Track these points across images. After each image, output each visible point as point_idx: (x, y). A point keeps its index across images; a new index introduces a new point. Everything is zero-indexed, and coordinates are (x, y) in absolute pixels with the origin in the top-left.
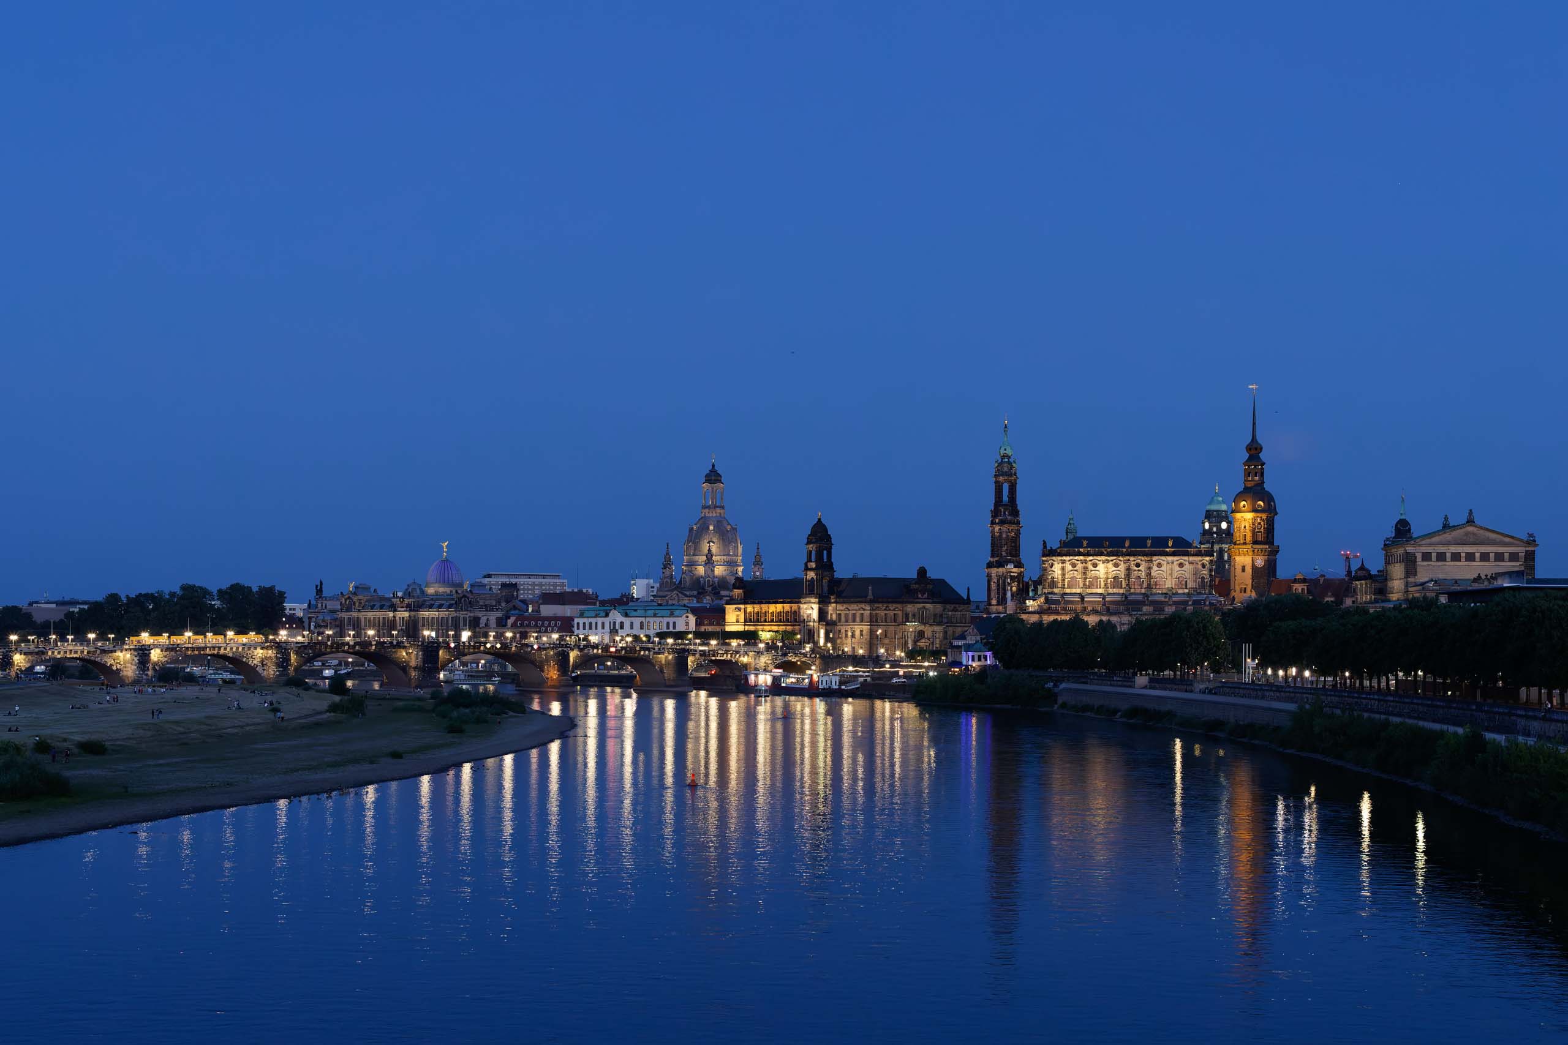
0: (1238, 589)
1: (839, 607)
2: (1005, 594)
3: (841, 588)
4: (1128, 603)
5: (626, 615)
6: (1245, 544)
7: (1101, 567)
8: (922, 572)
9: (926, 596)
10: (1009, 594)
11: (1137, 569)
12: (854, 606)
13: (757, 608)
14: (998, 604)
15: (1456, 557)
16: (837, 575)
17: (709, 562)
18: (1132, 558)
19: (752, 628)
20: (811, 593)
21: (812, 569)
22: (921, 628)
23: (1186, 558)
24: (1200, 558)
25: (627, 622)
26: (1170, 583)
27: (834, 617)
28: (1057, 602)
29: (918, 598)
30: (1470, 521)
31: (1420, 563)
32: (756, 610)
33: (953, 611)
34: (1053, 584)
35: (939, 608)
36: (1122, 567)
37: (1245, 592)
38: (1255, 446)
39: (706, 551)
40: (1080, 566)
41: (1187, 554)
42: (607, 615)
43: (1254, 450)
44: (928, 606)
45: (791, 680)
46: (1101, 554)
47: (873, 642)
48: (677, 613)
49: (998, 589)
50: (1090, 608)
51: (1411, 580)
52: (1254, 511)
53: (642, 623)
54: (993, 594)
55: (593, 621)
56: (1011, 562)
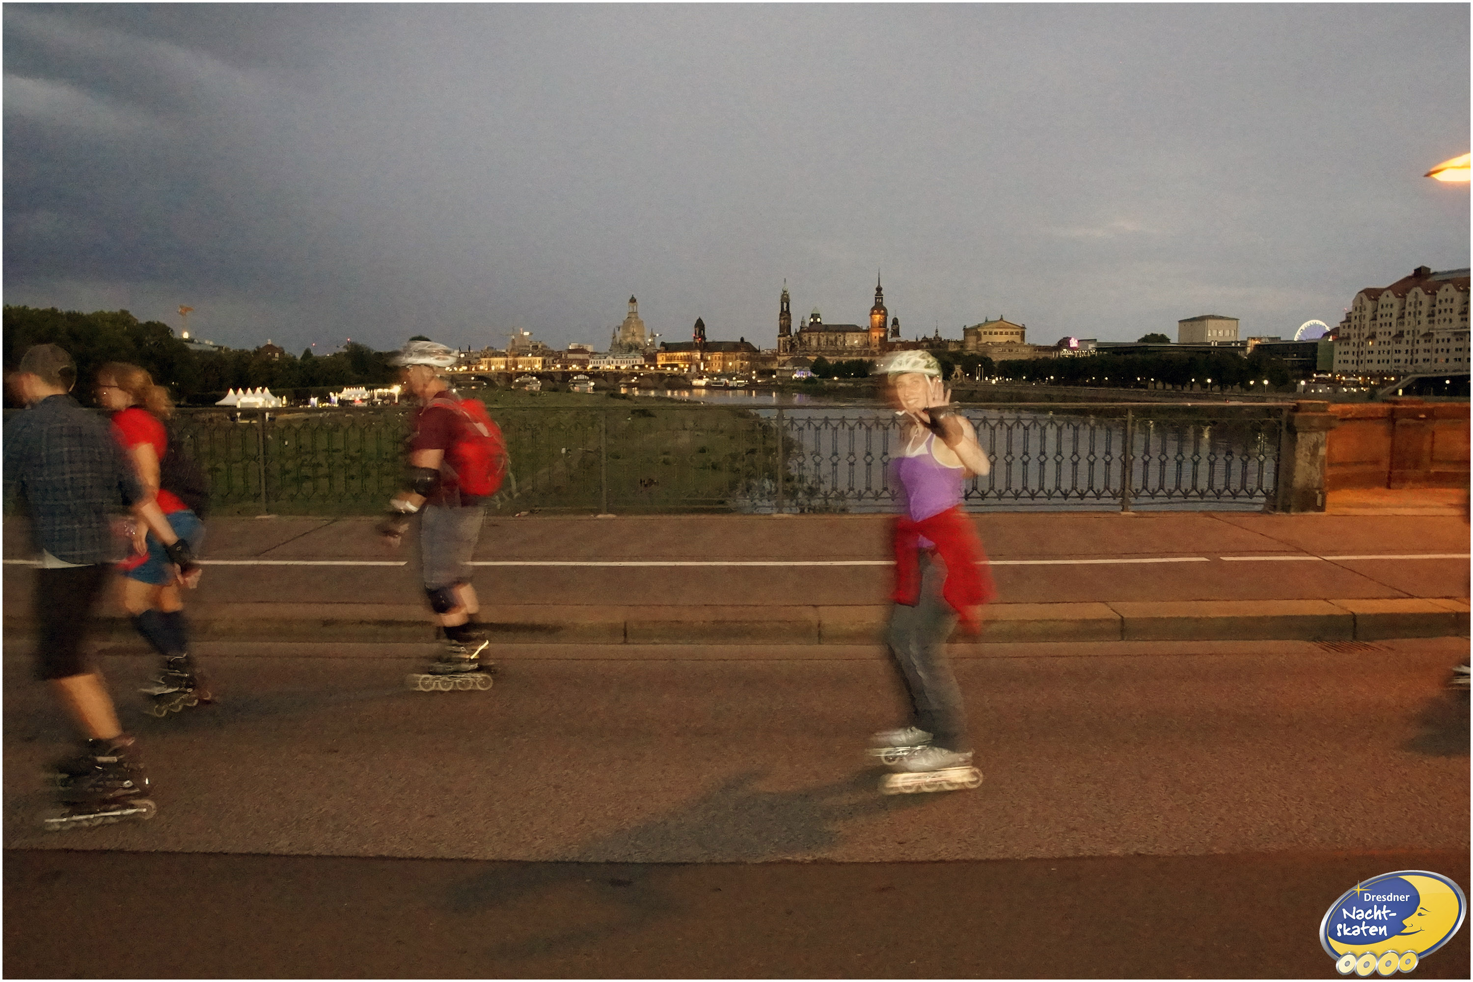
1: (709, 354)
3: (709, 347)
6: (876, 327)
8: (742, 339)
9: (743, 349)
12: (715, 354)
13: (672, 354)
15: (996, 333)
16: (707, 341)
17: (633, 336)
20: (697, 348)
21: (697, 339)
25: (615, 361)
26: (852, 343)
27: (707, 358)
28: (809, 351)
29: (740, 350)
30: (1001, 319)
31: (983, 336)
33: (754, 355)
35: (749, 354)
36: (833, 337)
37: (876, 347)
38: (879, 288)
39: (632, 331)
42: (605, 358)
44: (745, 353)
49: (784, 345)
51: (979, 342)
54: (781, 347)
56: (788, 335)
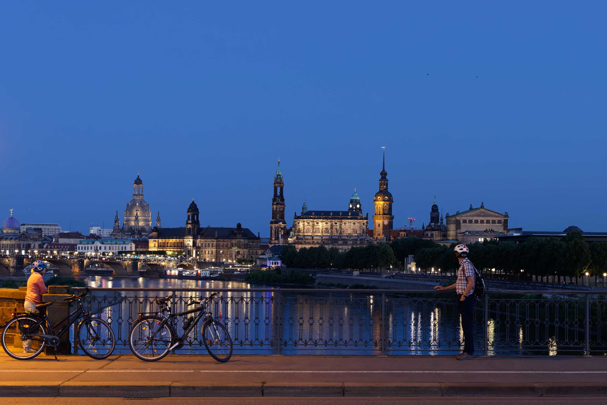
0: (376, 234)
1: (202, 240)
2: (278, 235)
3: (202, 232)
4: (333, 240)
5: (103, 243)
6: (380, 214)
7: (320, 224)
8: (239, 225)
9: (240, 236)
10: (280, 236)
11: (335, 225)
12: (209, 240)
13: (164, 240)
14: (275, 240)
15: (476, 222)
16: (201, 226)
17: (137, 219)
18: (333, 220)
19: (161, 250)
20: (189, 234)
21: (190, 224)
22: (239, 250)
23: (356, 220)
24: (362, 221)
25: (103, 246)
26: (350, 231)
27: (200, 245)
28: (302, 239)
29: (237, 237)
30: (482, 207)
31: (462, 224)
32: (163, 242)
33: (252, 242)
34: (299, 231)
35: (246, 241)
36: (329, 224)
37: (380, 235)
38: (384, 173)
39: (135, 214)
40: (311, 223)
41: (357, 219)
43: (384, 174)
44: (241, 240)
45: (187, 273)
46: (320, 219)
47: (218, 256)
48: (126, 242)
49: (275, 233)
50: (316, 242)
51: (458, 231)
52: (384, 201)
53: (110, 247)
54: (273, 235)
55: (86, 246)
56: (281, 221)
